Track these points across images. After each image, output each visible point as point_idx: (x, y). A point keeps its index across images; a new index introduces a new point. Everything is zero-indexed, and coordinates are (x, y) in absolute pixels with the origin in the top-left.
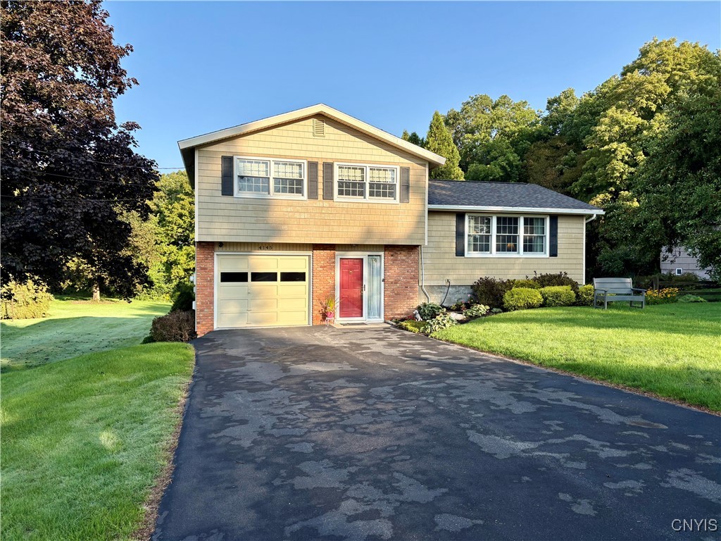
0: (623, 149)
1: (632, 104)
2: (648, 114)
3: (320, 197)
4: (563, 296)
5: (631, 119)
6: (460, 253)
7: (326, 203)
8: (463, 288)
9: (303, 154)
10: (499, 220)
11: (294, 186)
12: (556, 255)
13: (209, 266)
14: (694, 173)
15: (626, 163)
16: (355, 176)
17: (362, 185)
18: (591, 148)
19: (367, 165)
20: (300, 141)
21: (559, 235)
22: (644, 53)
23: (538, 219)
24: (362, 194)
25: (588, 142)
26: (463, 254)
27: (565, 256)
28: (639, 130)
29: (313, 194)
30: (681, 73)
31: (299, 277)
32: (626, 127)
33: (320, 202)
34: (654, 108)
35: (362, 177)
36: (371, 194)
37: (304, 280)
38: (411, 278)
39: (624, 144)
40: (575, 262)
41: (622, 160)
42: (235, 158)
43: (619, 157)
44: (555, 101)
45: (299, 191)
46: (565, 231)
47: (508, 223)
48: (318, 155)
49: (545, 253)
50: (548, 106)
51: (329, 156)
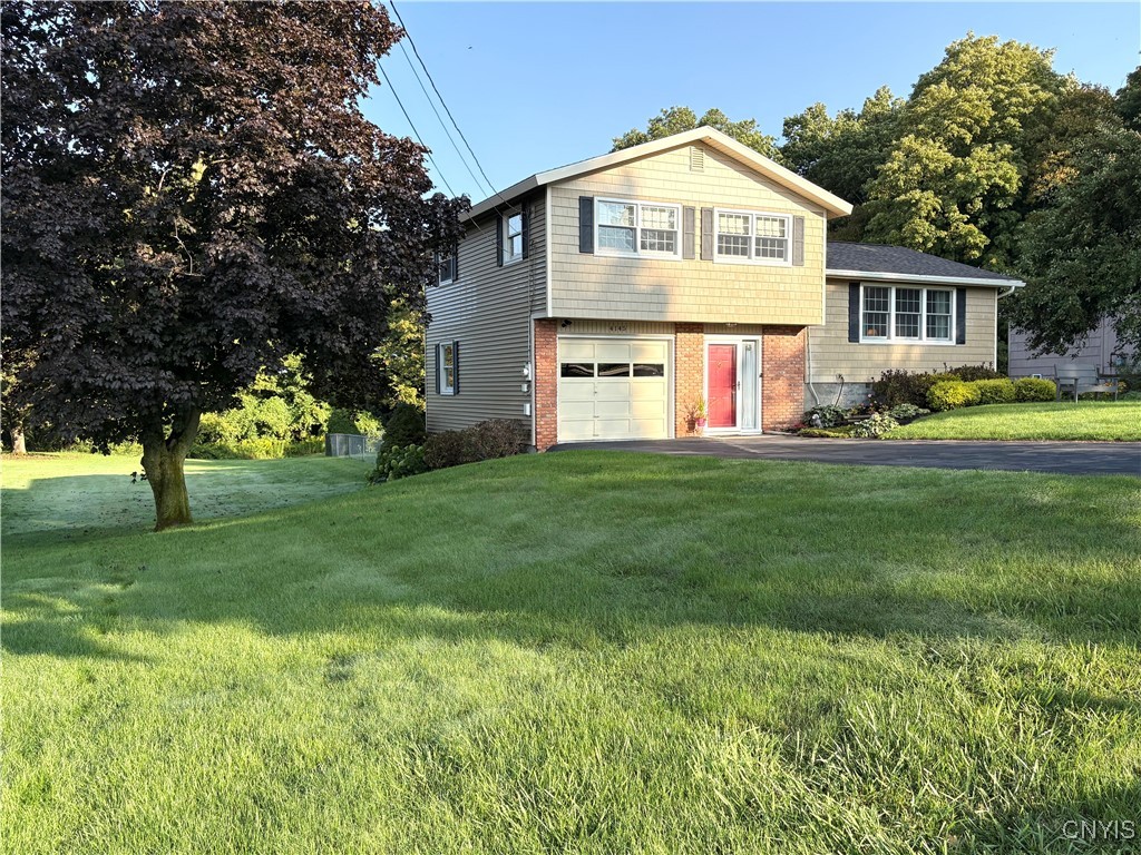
0: (929, 200)
1: (936, 131)
2: (960, 149)
3: (698, 257)
4: (1005, 390)
5: (937, 155)
6: (854, 337)
7: (705, 265)
8: (857, 387)
9: (677, 195)
10: (898, 291)
11: (664, 241)
12: (964, 343)
13: (551, 354)
14: (1120, 231)
15: (933, 222)
16: (736, 227)
17: (746, 240)
18: (876, 198)
19: (754, 212)
20: (674, 177)
21: (967, 315)
22: (953, 55)
23: (941, 292)
24: (744, 252)
25: (871, 189)
26: (857, 341)
27: (973, 344)
28: (950, 172)
29: (688, 255)
30: (1007, 89)
31: (657, 370)
32: (932, 166)
33: (696, 263)
34: (968, 138)
35: (746, 229)
36: (758, 254)
37: (662, 375)
38: (796, 373)
39: (930, 194)
40: (984, 351)
41: (926, 218)
42: (596, 199)
43: (924, 214)
44: (796, 122)
45: (670, 247)
46: (974, 309)
47: (908, 295)
48: (696, 197)
49: (951, 339)
50: (785, 130)
51: (708, 198)
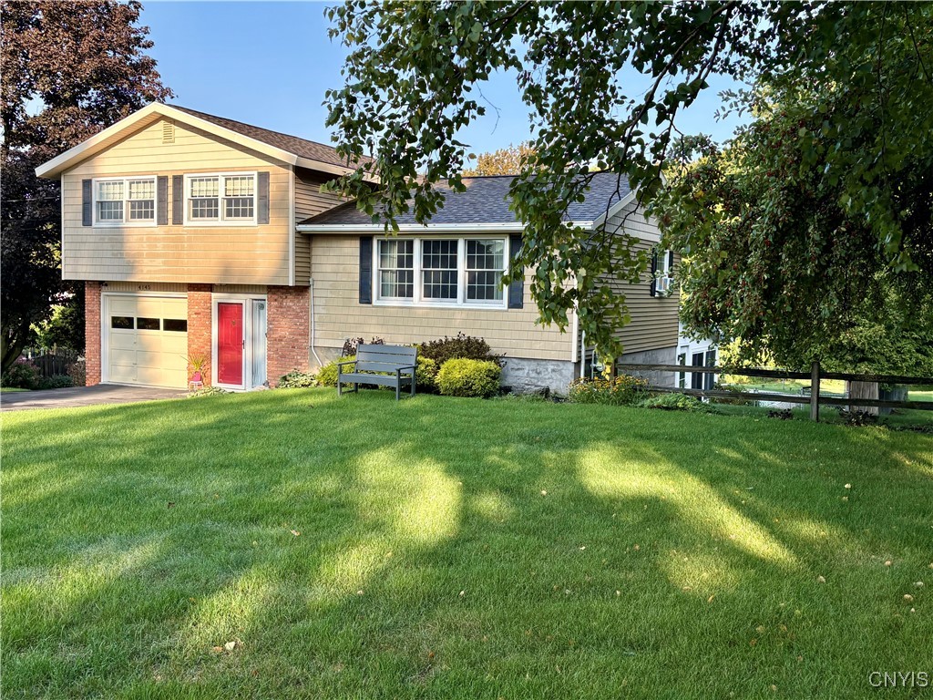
3: (170, 221)
6: (365, 297)
10: (427, 245)
11: (141, 210)
12: (521, 306)
17: (214, 202)
19: (220, 174)
20: (151, 151)
26: (369, 302)
31: (182, 325)
33: (170, 228)
35: (218, 190)
36: (230, 214)
38: (300, 335)
42: (94, 180)
45: (149, 215)
47: (439, 250)
48: (169, 167)
49: (501, 302)
51: (179, 166)
